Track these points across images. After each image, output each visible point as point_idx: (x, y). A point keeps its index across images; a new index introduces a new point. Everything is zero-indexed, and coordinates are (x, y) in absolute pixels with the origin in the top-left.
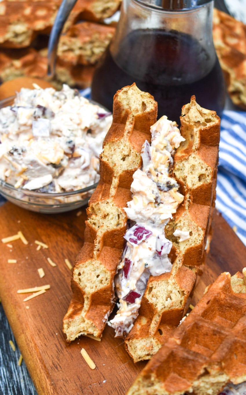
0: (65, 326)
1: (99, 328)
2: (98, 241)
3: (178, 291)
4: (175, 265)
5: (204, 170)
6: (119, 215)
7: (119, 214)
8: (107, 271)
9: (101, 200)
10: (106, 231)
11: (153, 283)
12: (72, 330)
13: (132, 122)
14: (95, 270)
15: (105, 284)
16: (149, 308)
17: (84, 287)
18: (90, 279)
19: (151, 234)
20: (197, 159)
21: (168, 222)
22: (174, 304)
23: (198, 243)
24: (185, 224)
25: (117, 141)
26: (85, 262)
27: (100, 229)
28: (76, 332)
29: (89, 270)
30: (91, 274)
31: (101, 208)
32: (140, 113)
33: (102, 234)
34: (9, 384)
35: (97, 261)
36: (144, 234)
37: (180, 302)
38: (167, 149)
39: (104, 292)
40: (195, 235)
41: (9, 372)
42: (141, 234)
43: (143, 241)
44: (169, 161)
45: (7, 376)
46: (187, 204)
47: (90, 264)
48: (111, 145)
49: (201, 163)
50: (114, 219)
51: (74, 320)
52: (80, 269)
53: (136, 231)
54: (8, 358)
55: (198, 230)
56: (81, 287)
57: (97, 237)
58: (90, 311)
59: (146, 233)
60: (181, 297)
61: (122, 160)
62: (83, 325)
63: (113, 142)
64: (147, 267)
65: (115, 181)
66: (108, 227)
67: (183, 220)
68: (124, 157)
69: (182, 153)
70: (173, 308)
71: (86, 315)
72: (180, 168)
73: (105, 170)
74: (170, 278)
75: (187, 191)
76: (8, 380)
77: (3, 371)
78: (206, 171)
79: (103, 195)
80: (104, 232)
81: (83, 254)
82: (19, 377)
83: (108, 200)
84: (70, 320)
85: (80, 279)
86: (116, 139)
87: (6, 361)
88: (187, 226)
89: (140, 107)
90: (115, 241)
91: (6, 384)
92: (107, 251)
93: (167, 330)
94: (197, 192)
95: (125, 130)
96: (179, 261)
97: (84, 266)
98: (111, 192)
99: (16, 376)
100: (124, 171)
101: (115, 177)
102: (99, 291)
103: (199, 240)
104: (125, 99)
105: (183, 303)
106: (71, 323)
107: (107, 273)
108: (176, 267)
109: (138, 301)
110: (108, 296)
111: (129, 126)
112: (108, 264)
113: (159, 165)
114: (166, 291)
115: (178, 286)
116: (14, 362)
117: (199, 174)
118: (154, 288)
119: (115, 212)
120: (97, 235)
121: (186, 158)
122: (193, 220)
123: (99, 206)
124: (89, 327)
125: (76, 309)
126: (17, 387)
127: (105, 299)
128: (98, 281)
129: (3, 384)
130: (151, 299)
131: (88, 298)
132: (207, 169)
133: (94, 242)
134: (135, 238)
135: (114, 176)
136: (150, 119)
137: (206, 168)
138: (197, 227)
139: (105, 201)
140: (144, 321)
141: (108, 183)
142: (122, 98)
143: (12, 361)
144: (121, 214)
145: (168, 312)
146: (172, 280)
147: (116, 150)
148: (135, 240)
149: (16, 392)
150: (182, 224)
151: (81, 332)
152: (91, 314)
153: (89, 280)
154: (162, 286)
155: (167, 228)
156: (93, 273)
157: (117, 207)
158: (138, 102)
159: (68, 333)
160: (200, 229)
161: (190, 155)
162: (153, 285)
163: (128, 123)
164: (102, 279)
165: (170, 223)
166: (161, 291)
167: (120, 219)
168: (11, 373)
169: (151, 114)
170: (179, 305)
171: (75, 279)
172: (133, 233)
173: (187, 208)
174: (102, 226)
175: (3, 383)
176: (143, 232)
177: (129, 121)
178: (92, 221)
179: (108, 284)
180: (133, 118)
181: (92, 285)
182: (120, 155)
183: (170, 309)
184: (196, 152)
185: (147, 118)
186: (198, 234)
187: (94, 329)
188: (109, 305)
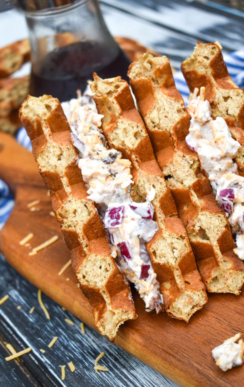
0: (101, 329)
1: (131, 310)
2: (81, 238)
3: (177, 239)
4: (159, 220)
5: (135, 128)
6: (85, 206)
7: (85, 204)
8: (105, 258)
9: (63, 202)
10: (83, 225)
11: (152, 247)
12: (109, 328)
13: (47, 126)
14: (95, 264)
15: (111, 270)
16: (164, 271)
17: (95, 284)
18: (96, 274)
19: (124, 208)
20: (124, 122)
21: (130, 188)
22: (181, 251)
23: (164, 190)
24: (145, 181)
25: (44, 148)
26: (82, 263)
27: (78, 227)
28: (114, 327)
29: (89, 267)
30: (93, 269)
31: (67, 209)
32: (49, 114)
33: (81, 230)
34: (83, 351)
35: (92, 256)
36: (118, 212)
37: (184, 246)
38: (93, 130)
39: (114, 278)
40: (157, 186)
41: (78, 342)
42: (116, 214)
43: (122, 218)
44: (100, 137)
45: (78, 346)
46: (136, 164)
47: (87, 262)
48: (42, 155)
49: (130, 124)
50: (84, 211)
51: (105, 318)
52: (81, 272)
53: (110, 215)
54: (71, 333)
55: (158, 181)
56: (92, 287)
57: (79, 234)
58: (113, 302)
59: (119, 210)
60: (183, 242)
61: (59, 161)
62: (115, 317)
63: (42, 152)
64: (140, 237)
65: (65, 181)
66: (82, 221)
67: (141, 179)
68: (59, 157)
69: (108, 125)
70: (183, 255)
71: (112, 307)
72: (115, 138)
73: (49, 179)
74: (164, 233)
75: (131, 153)
76: (81, 349)
77: (73, 344)
78: (138, 128)
79: (61, 199)
80: (81, 227)
81: (75, 259)
82: (89, 342)
83: (69, 199)
84: (102, 320)
85: (87, 281)
86: (43, 147)
87: (70, 336)
88: (147, 182)
89: (45, 110)
90: (95, 231)
91: (81, 353)
92: (94, 243)
93: (191, 278)
94: (139, 150)
95: (46, 135)
96: (160, 214)
97: (83, 267)
98: (66, 191)
99: (86, 343)
100: (66, 168)
101: (62, 177)
102: (109, 279)
103: (163, 188)
104: (29, 112)
105: (187, 245)
106: (104, 322)
107: (107, 259)
108: (161, 221)
109: (151, 271)
110: (120, 280)
111: (46, 131)
112: (102, 252)
113: (94, 145)
114: (168, 245)
115: (174, 235)
116: (78, 334)
117: (133, 133)
118: (157, 250)
119: (81, 205)
120: (78, 233)
121: (115, 126)
122: (149, 174)
123: (64, 209)
124: (122, 315)
125: (100, 309)
126: (92, 350)
127: (118, 284)
128: (103, 272)
129: (79, 354)
130: (161, 260)
131: (104, 292)
132: (138, 127)
133: (79, 241)
134: (114, 220)
135: (60, 177)
136: (60, 115)
137: (136, 126)
138: (156, 177)
139: (67, 202)
140: (167, 285)
141: (59, 189)
142: (26, 113)
143: (76, 333)
144: (87, 203)
145: (181, 261)
146: (166, 234)
147: (48, 156)
148: (115, 222)
149: (93, 354)
150: (142, 183)
151: (117, 324)
152: (116, 303)
153: (95, 276)
154: (162, 244)
155: (132, 193)
156: (95, 268)
157: (80, 200)
158: (41, 107)
159: (107, 333)
160: (159, 178)
161: (117, 122)
162: (154, 248)
163: (44, 129)
164: (106, 267)
165: (133, 188)
166: (163, 249)
167: (88, 208)
168: (80, 342)
169: (58, 110)
170: (186, 249)
171: (83, 283)
172: (109, 218)
173: (138, 167)
174: (77, 224)
175: (78, 352)
176: (117, 211)
177: (44, 126)
178: (66, 225)
179: (113, 268)
180: (46, 122)
181: (100, 278)
182: (55, 157)
183: (182, 257)
184: (121, 117)
185: (57, 115)
186: (159, 183)
187: (126, 314)
188: (125, 288)
